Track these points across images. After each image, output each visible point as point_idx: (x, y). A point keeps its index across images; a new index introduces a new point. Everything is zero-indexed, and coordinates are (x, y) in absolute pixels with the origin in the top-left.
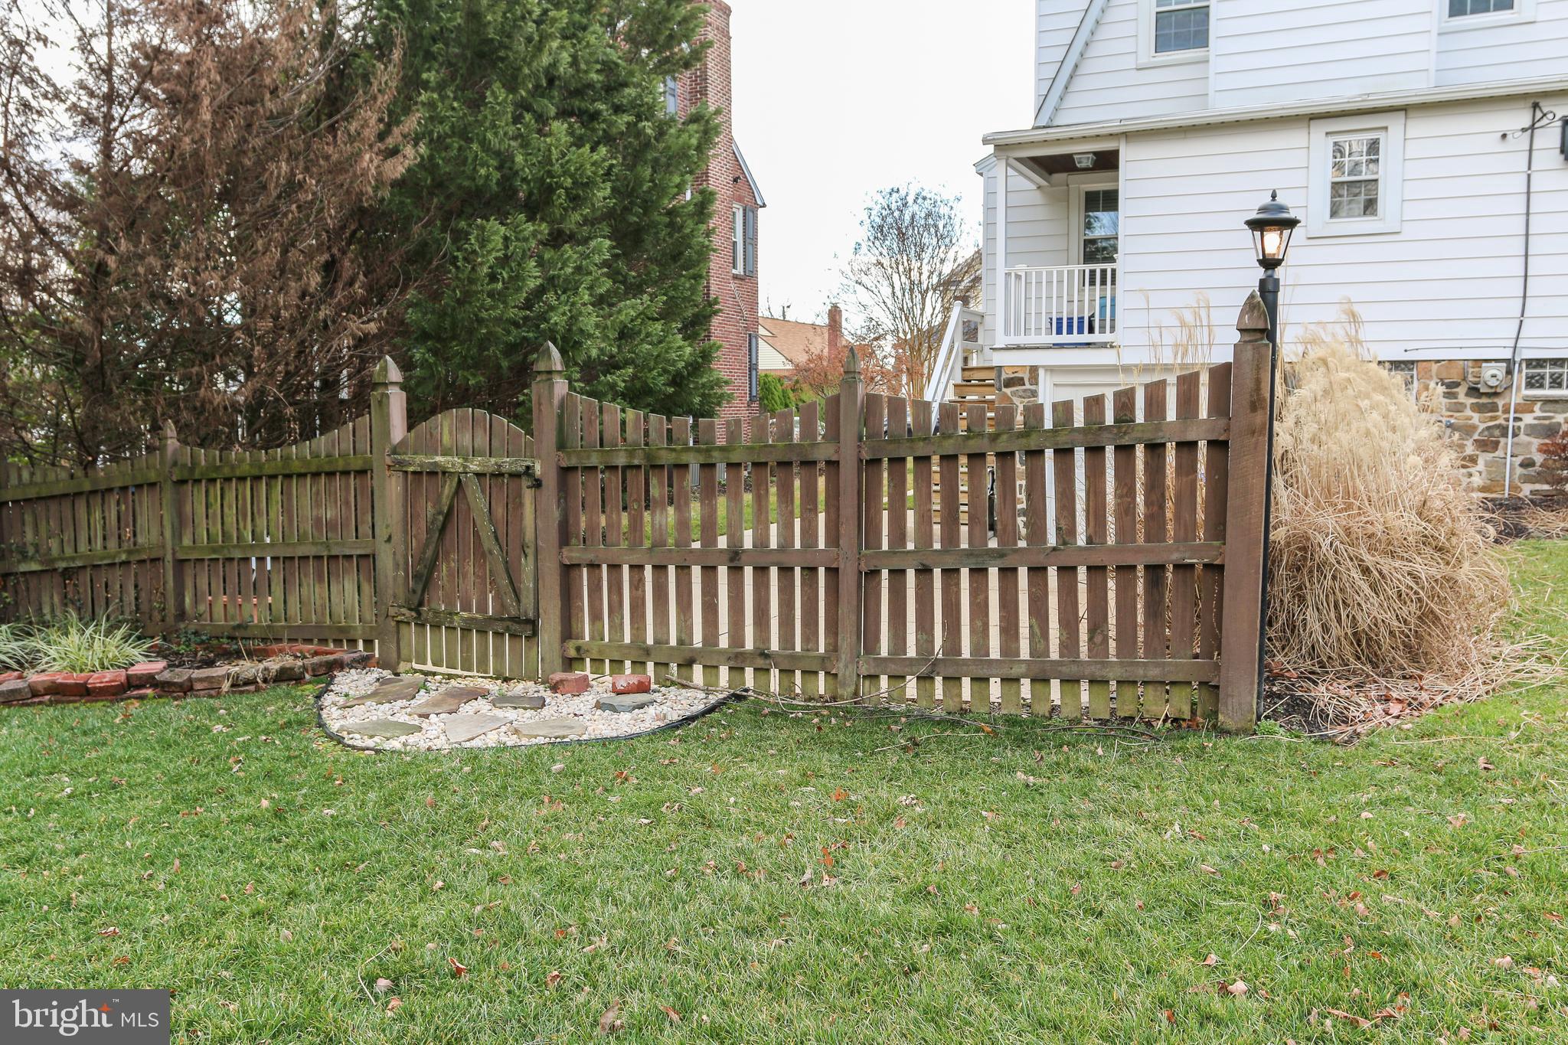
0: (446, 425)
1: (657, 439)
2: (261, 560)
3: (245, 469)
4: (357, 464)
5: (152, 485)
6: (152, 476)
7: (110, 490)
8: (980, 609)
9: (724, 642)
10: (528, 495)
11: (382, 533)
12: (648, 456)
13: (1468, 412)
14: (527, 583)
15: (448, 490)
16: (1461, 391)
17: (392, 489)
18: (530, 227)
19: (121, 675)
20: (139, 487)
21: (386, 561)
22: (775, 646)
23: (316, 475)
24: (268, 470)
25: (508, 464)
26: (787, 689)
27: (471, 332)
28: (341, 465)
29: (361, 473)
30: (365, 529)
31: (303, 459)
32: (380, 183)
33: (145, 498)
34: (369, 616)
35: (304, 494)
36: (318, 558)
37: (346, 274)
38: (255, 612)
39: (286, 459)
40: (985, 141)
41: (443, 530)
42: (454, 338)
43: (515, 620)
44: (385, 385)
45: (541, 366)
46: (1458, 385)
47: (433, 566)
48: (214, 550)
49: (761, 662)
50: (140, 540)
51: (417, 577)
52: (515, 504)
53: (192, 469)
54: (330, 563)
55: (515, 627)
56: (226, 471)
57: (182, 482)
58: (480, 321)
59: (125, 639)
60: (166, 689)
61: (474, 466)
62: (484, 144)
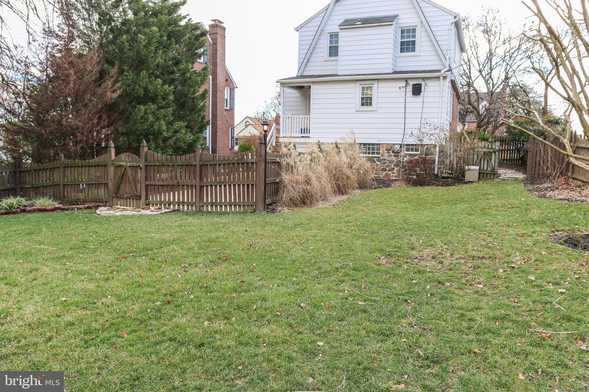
0: (123, 156)
1: (164, 160)
2: (83, 184)
3: (80, 164)
4: (104, 164)
5: (58, 168)
6: (58, 166)
7: (47, 169)
8: (221, 193)
9: (176, 200)
10: (139, 171)
11: (109, 178)
12: (162, 163)
13: (393, 157)
14: (139, 188)
15: (123, 169)
16: (391, 151)
17: (112, 169)
18: (152, 106)
19: (53, 207)
20: (54, 168)
21: (110, 185)
22: (186, 201)
23: (95, 166)
24: (85, 165)
25: (135, 164)
26: (188, 209)
27: (135, 132)
28: (101, 164)
29: (105, 166)
30: (106, 178)
31: (92, 162)
32: (111, 99)
33: (56, 170)
34: (106, 196)
35: (93, 170)
36: (96, 184)
37: (103, 119)
38: (81, 196)
39: (89, 162)
40: (277, 82)
41: (122, 178)
42: (131, 134)
43: (136, 196)
44: (111, 147)
45: (142, 145)
46: (390, 150)
47: (120, 185)
48: (72, 182)
49: (183, 204)
50: (55, 180)
51: (117, 187)
52: (136, 173)
53: (67, 165)
54: (98, 185)
55: (136, 197)
56: (75, 165)
57: (65, 167)
58: (137, 130)
59: (53, 200)
60: (63, 209)
61: (128, 165)
62: (140, 86)
